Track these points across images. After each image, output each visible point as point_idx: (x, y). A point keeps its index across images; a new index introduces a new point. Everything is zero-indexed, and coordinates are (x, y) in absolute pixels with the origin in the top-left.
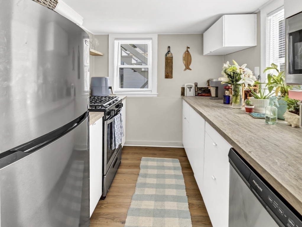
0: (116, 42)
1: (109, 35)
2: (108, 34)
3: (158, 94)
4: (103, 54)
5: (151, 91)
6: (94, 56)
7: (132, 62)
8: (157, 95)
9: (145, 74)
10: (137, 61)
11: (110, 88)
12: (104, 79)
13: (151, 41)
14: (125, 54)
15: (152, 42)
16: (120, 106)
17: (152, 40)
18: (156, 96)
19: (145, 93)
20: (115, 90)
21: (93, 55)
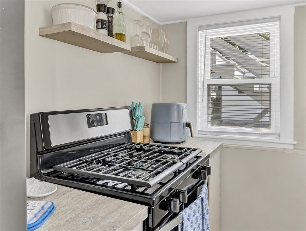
0: (201, 34)
1: (186, 22)
2: (185, 20)
3: (295, 143)
4: (177, 59)
5: (279, 135)
6: (161, 64)
7: (235, 74)
8: (294, 145)
9: (263, 97)
10: (244, 73)
11: (188, 125)
12: (175, 107)
13: (277, 23)
14: (222, 60)
15: (280, 25)
16: (202, 174)
17: (280, 20)
18: (292, 147)
19: (263, 138)
20: (199, 129)
21: (159, 63)
